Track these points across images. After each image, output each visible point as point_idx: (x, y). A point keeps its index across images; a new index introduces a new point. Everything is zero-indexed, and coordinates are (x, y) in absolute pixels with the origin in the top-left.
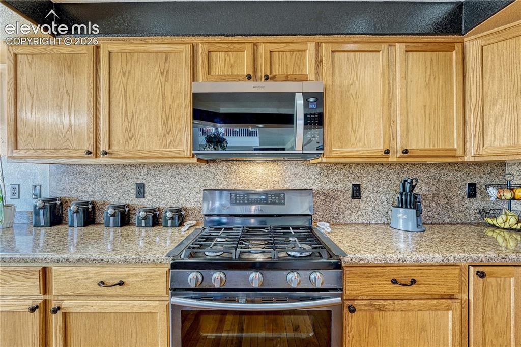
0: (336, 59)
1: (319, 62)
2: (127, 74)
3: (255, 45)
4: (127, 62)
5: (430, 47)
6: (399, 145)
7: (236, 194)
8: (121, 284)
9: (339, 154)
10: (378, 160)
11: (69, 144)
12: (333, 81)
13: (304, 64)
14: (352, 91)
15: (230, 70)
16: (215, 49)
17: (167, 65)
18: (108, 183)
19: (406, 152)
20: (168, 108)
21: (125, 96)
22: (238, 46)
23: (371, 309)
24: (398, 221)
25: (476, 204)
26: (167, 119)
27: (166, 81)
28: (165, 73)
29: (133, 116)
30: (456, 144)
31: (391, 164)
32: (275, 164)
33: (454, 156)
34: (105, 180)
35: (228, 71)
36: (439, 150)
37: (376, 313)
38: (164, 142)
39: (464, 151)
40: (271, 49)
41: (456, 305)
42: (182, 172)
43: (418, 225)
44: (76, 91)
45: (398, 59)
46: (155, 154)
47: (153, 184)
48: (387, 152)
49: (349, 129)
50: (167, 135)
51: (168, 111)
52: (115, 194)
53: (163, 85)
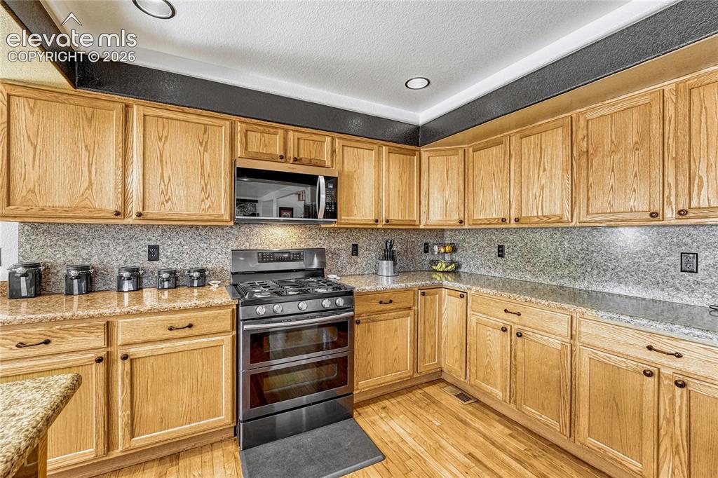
0: (345, 152)
1: (333, 152)
2: (163, 139)
3: (286, 131)
4: (164, 128)
5: (403, 151)
6: (384, 216)
7: (262, 253)
8: (190, 326)
9: (347, 221)
10: (371, 227)
11: (89, 202)
12: (343, 168)
13: (323, 151)
14: (355, 176)
15: (265, 149)
16: (251, 129)
17: (206, 136)
18: (111, 246)
19: (387, 221)
20: (206, 175)
21: (162, 161)
22: (272, 131)
23: (369, 321)
24: (382, 270)
25: (429, 257)
26: (206, 185)
27: (205, 150)
28: (204, 143)
29: (170, 180)
30: (415, 217)
31: (378, 229)
32: (293, 227)
33: (414, 225)
34: (106, 241)
35: (263, 149)
36: (406, 221)
37: (371, 324)
38: (203, 206)
39: (420, 222)
40: (299, 137)
41: (412, 313)
42: (203, 233)
43: (394, 273)
44: (98, 148)
45: (384, 157)
46: (194, 217)
47: (168, 246)
48: (377, 221)
49: (353, 204)
50: (206, 200)
51: (206, 178)
52: (120, 257)
53: (202, 154)
